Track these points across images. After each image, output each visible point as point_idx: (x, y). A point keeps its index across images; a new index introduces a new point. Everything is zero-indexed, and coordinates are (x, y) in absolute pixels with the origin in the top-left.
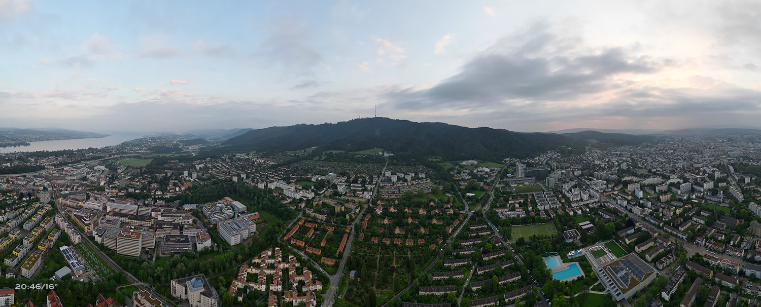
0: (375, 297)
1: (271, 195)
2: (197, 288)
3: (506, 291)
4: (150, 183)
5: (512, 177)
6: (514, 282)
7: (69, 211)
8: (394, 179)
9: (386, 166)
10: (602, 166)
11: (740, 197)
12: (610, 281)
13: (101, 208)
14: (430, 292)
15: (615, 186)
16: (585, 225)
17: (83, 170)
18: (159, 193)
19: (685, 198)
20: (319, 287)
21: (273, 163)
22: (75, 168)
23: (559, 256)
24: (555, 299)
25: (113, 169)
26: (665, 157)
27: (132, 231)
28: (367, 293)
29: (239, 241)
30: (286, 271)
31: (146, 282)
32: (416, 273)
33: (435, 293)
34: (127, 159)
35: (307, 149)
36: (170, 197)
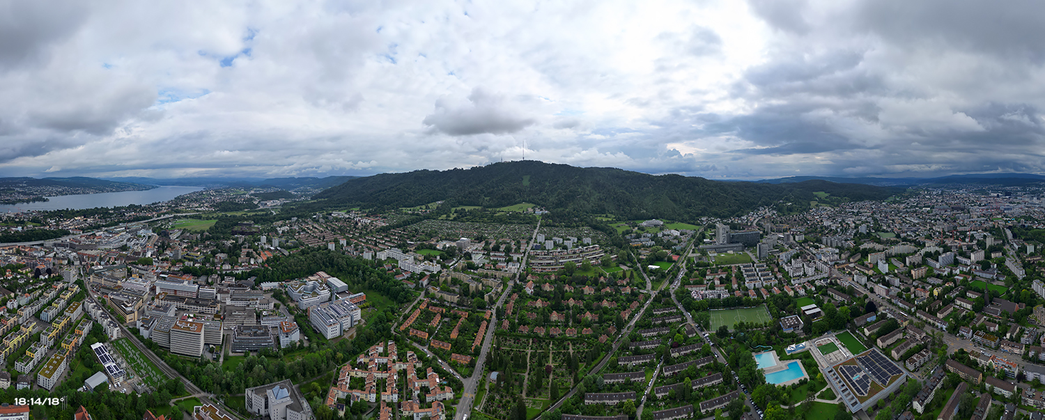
0: (525, 408)
1: (381, 268)
2: (282, 400)
3: (702, 398)
5: (711, 243)
6: (713, 386)
7: (103, 293)
8: (549, 245)
9: (538, 228)
10: (833, 228)
11: (1020, 273)
12: (843, 385)
13: (148, 289)
14: (599, 400)
15: (851, 256)
16: (810, 309)
17: (120, 236)
18: (227, 267)
19: (946, 273)
20: (449, 395)
21: (383, 224)
22: (111, 233)
23: (774, 351)
24: (769, 410)
25: (164, 234)
26: (919, 217)
27: (191, 320)
28: (514, 401)
29: (338, 334)
30: (403, 373)
31: (210, 392)
32: (580, 376)
33: (606, 401)
34: (183, 221)
35: (430, 205)
36: (243, 272)
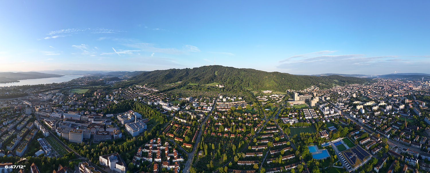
1: (156, 108)
2: (114, 160)
3: (286, 164)
4: (87, 103)
5: (291, 100)
6: (290, 159)
7: (42, 119)
9: (220, 93)
10: (342, 95)
11: (420, 114)
12: (345, 161)
13: (60, 117)
15: (349, 106)
16: (332, 128)
17: (49, 96)
18: (92, 108)
19: (389, 114)
20: (182, 160)
21: (156, 91)
22: (45, 95)
26: (378, 91)
27: (78, 129)
29: (137, 135)
30: (163, 151)
33: (246, 164)
35: (176, 83)
36: (99, 110)
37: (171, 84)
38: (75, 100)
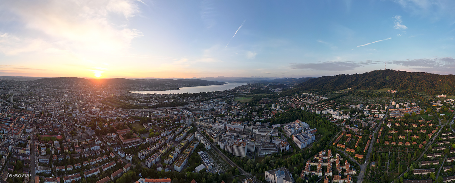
1: (325, 117)
2: (281, 176)
4: (251, 112)
7: (203, 129)
8: (397, 106)
9: (392, 99)
13: (223, 128)
14: (420, 172)
17: (211, 104)
18: (257, 117)
20: (354, 172)
21: (325, 98)
22: (207, 103)
29: (305, 146)
30: (334, 164)
31: (250, 172)
33: (423, 173)
34: (238, 98)
35: (346, 90)
36: (264, 120)
37: (341, 91)
38: (239, 109)
